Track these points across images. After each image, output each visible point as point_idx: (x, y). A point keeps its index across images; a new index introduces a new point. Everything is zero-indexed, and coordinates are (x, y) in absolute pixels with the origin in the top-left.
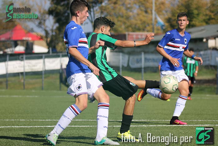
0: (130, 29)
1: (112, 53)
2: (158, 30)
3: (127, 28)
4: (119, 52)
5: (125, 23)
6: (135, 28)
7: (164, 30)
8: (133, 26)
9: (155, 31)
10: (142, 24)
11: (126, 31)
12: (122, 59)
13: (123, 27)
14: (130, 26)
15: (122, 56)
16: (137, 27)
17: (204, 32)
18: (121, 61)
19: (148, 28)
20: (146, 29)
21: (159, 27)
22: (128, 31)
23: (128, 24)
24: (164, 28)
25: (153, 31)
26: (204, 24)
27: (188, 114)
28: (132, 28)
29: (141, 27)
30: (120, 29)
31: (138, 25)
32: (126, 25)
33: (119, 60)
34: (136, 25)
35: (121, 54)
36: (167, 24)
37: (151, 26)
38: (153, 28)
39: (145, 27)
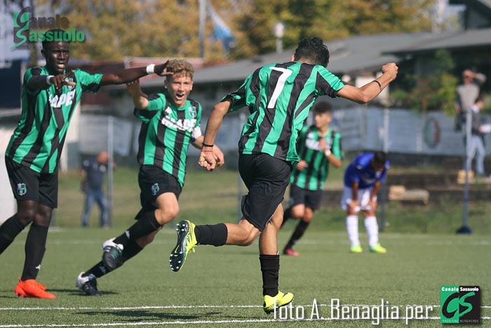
0: (136, 48)
1: (85, 119)
2: (215, 50)
3: (127, 45)
4: (107, 114)
5: (120, 32)
6: (150, 45)
7: (232, 50)
8: (145, 40)
9: (208, 56)
10: (169, 33)
11: (125, 55)
12: (116, 134)
13: (116, 42)
14: (137, 40)
15: (115, 124)
16: (155, 44)
17: (344, 55)
18: (111, 139)
19: (188, 46)
20: (181, 49)
21: (219, 44)
22: (129, 54)
23: (131, 34)
24: (232, 45)
25: (201, 55)
26: (345, 33)
27: (302, 288)
28: (142, 47)
29: (168, 42)
30: (108, 49)
31: (157, 38)
32: (126, 38)
33: (107, 137)
34: (152, 37)
35: (111, 119)
36: (240, 35)
37: (196, 41)
38: (201, 46)
39: (179, 43)
